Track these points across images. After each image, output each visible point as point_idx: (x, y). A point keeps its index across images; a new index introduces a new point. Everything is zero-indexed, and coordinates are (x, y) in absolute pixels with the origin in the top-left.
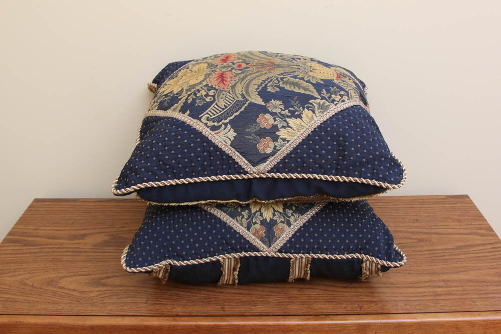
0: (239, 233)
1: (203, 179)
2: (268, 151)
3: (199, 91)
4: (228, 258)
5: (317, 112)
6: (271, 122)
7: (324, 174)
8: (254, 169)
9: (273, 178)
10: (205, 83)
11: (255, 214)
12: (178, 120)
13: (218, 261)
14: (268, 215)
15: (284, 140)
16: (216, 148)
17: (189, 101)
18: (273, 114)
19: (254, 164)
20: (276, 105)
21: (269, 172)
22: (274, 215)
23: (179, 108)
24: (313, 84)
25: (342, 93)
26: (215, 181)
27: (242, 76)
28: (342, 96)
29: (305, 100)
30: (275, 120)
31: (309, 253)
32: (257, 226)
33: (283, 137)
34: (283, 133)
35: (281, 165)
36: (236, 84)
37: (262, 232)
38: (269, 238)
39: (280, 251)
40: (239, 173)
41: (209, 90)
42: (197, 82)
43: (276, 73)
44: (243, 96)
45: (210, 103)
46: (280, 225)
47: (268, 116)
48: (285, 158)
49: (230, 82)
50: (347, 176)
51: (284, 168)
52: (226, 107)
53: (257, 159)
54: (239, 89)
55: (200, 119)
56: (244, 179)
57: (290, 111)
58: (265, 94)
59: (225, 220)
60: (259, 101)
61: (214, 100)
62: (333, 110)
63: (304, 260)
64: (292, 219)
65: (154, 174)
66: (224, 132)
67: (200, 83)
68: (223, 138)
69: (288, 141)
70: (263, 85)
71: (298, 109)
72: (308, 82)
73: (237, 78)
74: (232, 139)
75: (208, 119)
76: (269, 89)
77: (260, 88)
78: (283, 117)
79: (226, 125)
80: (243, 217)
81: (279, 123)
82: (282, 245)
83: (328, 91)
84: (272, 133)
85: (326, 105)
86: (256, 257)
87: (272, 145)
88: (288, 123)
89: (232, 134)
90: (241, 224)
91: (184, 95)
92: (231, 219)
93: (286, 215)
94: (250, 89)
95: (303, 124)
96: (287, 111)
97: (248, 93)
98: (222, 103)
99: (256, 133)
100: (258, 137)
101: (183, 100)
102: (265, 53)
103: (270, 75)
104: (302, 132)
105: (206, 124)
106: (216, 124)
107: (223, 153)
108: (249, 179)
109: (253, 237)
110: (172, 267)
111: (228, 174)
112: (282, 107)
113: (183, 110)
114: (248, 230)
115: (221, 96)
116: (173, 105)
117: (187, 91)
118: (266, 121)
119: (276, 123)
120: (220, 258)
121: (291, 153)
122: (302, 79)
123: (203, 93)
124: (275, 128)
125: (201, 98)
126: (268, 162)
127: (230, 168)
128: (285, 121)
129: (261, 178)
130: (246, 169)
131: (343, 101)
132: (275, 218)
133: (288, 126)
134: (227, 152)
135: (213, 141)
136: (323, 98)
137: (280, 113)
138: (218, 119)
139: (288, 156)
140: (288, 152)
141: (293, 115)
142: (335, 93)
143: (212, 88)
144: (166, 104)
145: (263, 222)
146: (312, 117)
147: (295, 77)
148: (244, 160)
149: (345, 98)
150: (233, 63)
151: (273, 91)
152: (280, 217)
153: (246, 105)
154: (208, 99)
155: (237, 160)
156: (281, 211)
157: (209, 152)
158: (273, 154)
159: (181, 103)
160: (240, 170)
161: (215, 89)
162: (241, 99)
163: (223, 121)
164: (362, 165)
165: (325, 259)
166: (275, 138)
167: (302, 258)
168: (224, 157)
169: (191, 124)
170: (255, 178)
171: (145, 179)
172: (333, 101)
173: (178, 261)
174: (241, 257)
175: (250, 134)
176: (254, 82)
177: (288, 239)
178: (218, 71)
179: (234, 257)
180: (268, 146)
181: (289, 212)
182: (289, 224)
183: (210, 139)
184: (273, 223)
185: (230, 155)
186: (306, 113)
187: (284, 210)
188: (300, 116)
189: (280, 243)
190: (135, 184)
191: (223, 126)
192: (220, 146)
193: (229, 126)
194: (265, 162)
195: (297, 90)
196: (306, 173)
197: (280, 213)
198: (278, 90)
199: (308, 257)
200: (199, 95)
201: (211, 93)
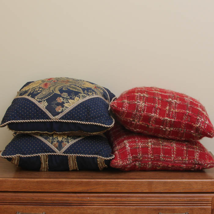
0: (48, 145)
1: (34, 121)
2: (60, 111)
3: (36, 89)
4: (43, 155)
5: (81, 98)
6: (62, 100)
7: (81, 121)
8: (54, 118)
9: (61, 122)
10: (39, 86)
11: (55, 138)
12: (26, 98)
13: (39, 156)
14: (60, 139)
15: (66, 107)
16: (40, 109)
17: (31, 92)
18: (63, 98)
19: (54, 116)
20: (65, 95)
21: (59, 119)
22: (63, 139)
23: (27, 95)
24: (82, 89)
25: (94, 92)
26: (38, 122)
27: (54, 84)
28: (93, 93)
29: (77, 94)
30: (64, 100)
31: (76, 154)
32: (55, 143)
33: (66, 106)
34: (66, 105)
35: (64, 117)
36: (51, 87)
37: (57, 145)
38: (60, 148)
39: (64, 153)
40: (48, 119)
41: (40, 89)
42: (36, 86)
43: (68, 84)
44: (53, 91)
45: (40, 93)
46: (65, 143)
47: (61, 98)
48: (66, 114)
49: (49, 86)
50: (90, 122)
51: (65, 118)
52: (45, 94)
53: (55, 114)
54: (52, 89)
55: (35, 98)
56: (50, 121)
57: (70, 97)
58: (61, 91)
59: (43, 140)
60: (59, 93)
61: (41, 92)
62: (88, 98)
63: (73, 157)
64: (70, 141)
65: (15, 117)
66: (43, 103)
67: (37, 86)
68: (43, 106)
69: (68, 108)
70: (62, 88)
71: (73, 96)
72: (81, 88)
73: (52, 85)
74: (46, 106)
75: (38, 98)
76: (63, 89)
77: (60, 88)
78: (67, 99)
79: (44, 101)
80: (50, 139)
81: (65, 101)
82: (65, 150)
83: (87, 91)
84: (62, 104)
85: (85, 96)
86: (55, 155)
87: (61, 109)
88: (68, 101)
89: (46, 104)
90: (49, 142)
91: (30, 90)
92: (45, 140)
93: (68, 139)
94: (56, 89)
95: (74, 102)
96: (69, 97)
97: (55, 90)
98: (44, 93)
99: (55, 104)
100: (56, 106)
101: (29, 92)
102: (68, 78)
103: (65, 85)
104: (74, 105)
105: (37, 100)
106: (41, 100)
107: (42, 111)
108: (52, 122)
109: (54, 147)
110: (20, 158)
111: (44, 119)
112: (67, 95)
113: (29, 95)
114: (52, 144)
115: (44, 90)
116: (25, 94)
117: (31, 89)
118: (60, 100)
119: (64, 101)
120: (40, 155)
121: (69, 112)
122: (78, 87)
123: (37, 89)
124: (63, 103)
125: (37, 91)
126: (59, 115)
127: (44, 117)
128: (68, 100)
129: (56, 121)
130: (50, 118)
131: (93, 95)
132: (63, 140)
133: (68, 102)
134: (44, 111)
135: (39, 106)
136: (84, 93)
137: (66, 97)
138: (42, 99)
139: (67, 113)
140: (68, 112)
141: (71, 98)
142: (90, 92)
143: (41, 88)
144: (23, 94)
145: (58, 141)
146: (79, 100)
147: (75, 86)
148: (50, 114)
149: (94, 94)
150: (52, 80)
151: (65, 90)
152: (65, 140)
153: (53, 94)
154: (39, 92)
155: (47, 114)
156: (66, 138)
157: (37, 110)
158: (61, 112)
159: (28, 93)
160: (48, 118)
161: (42, 88)
162: (51, 92)
163: (43, 99)
164: (96, 118)
165: (82, 156)
166: (63, 106)
167: (73, 156)
168: (42, 112)
169: (31, 100)
170: (54, 121)
171: (11, 119)
172: (88, 95)
173: (23, 155)
174: (48, 155)
175: (53, 104)
176: (58, 86)
177: (67, 148)
178: (45, 83)
179: (46, 155)
180: (60, 109)
181: (69, 138)
182: (68, 142)
183: (38, 105)
184: (62, 142)
185: (45, 112)
186: (77, 98)
187: (67, 138)
188: (74, 99)
189: (64, 149)
190: (7, 121)
191: (43, 101)
192: (41, 108)
193: (45, 101)
194: (58, 115)
195: (75, 90)
196: (74, 120)
197: (65, 138)
198: (67, 89)
199: (75, 156)
200: (36, 90)
201: (41, 89)
